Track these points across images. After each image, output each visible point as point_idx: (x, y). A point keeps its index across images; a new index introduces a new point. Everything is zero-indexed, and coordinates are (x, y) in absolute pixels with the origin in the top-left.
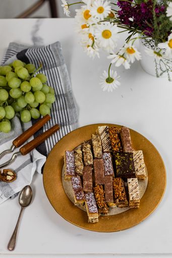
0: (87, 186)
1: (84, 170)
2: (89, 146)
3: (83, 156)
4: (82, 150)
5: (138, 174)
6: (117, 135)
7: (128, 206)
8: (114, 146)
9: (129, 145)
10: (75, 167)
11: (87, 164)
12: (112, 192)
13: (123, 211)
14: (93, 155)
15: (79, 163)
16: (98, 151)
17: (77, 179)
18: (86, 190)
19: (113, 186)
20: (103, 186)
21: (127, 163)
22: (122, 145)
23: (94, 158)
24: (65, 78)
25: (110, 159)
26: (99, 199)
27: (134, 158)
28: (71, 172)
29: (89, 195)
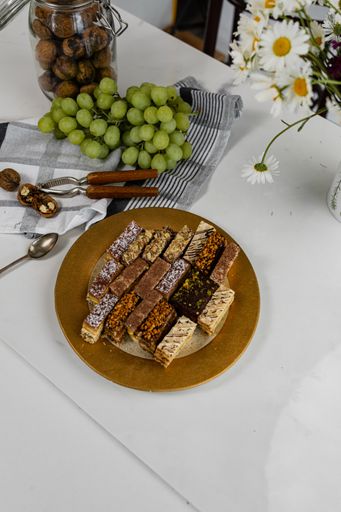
0: (119, 285)
1: (134, 261)
2: (168, 235)
3: (149, 243)
4: (154, 234)
5: (203, 319)
6: (216, 247)
7: (152, 353)
8: (202, 260)
9: (222, 271)
10: (126, 250)
11: (144, 256)
12: (144, 316)
13: (142, 356)
14: (164, 251)
15: (135, 248)
16: (174, 250)
17: (114, 267)
18: (113, 289)
19: (152, 311)
20: (140, 300)
21: (200, 294)
22: (213, 266)
23: (161, 256)
24: (218, 149)
25: (182, 273)
26: (117, 313)
27: (215, 294)
28: (116, 253)
29: (111, 298)
